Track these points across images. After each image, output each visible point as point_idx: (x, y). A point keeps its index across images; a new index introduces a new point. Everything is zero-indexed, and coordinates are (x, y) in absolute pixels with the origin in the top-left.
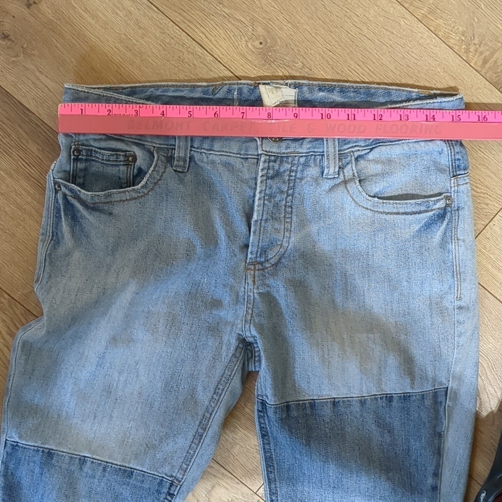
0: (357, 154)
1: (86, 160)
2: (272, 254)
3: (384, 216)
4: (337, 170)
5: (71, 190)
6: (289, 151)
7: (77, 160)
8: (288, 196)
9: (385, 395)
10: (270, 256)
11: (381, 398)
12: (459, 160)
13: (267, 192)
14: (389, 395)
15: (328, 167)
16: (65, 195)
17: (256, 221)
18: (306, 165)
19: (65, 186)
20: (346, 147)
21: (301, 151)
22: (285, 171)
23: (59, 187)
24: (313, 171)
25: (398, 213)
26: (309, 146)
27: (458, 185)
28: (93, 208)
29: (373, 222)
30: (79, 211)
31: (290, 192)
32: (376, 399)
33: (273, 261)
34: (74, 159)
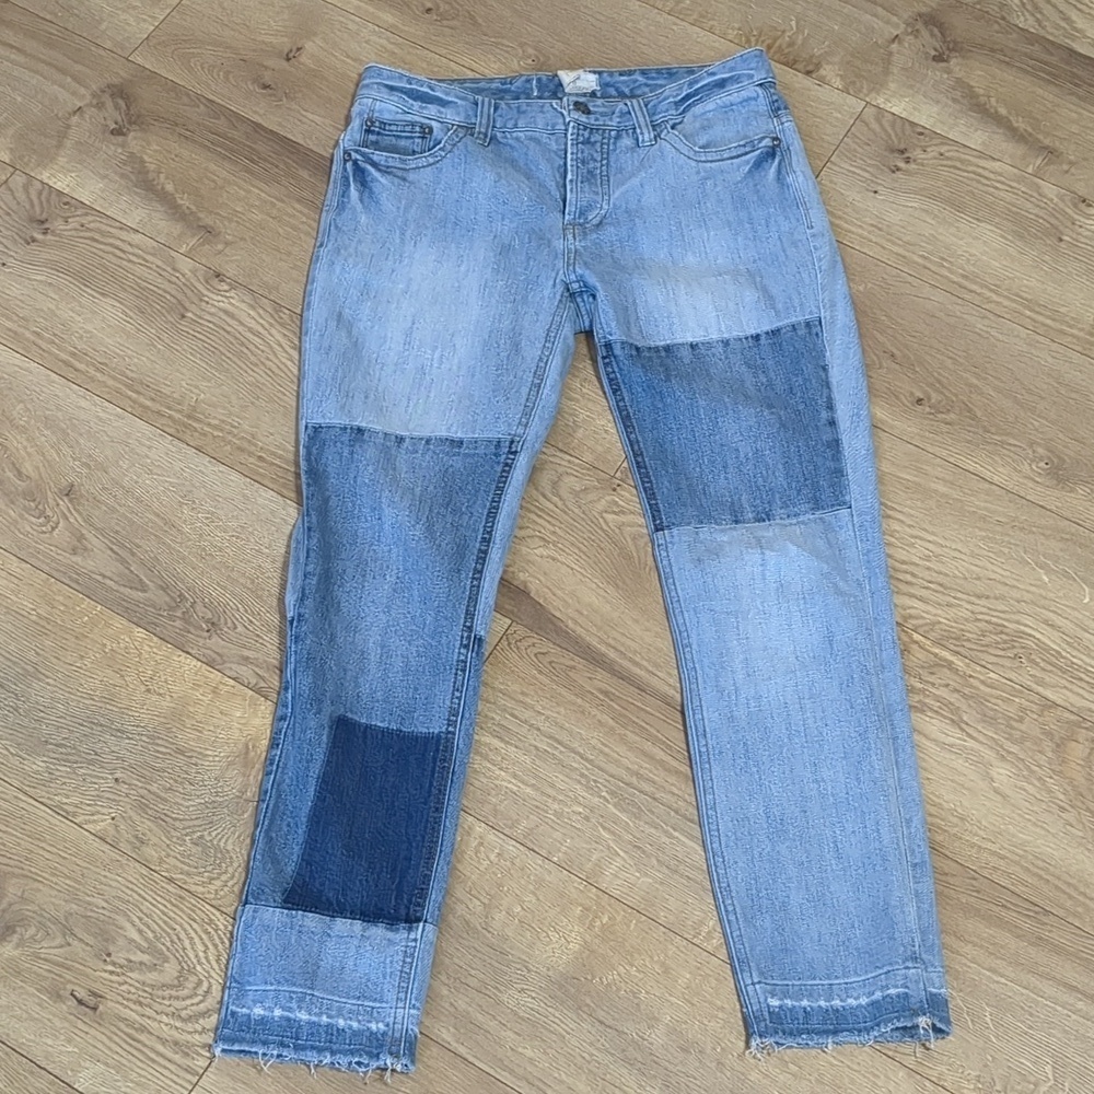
0: (671, 122)
1: (379, 133)
3: (709, 165)
4: (652, 136)
5: (363, 154)
6: (597, 123)
7: (368, 131)
8: (602, 165)
12: (777, 101)
13: (579, 155)
15: (642, 133)
16: (355, 162)
17: (571, 181)
18: (618, 137)
19: (356, 151)
20: (657, 117)
21: (610, 123)
22: (596, 142)
23: (350, 155)
24: (627, 141)
25: (722, 160)
26: (618, 120)
27: (782, 124)
28: (386, 171)
29: (698, 173)
30: (370, 174)
31: (604, 162)
34: (366, 130)
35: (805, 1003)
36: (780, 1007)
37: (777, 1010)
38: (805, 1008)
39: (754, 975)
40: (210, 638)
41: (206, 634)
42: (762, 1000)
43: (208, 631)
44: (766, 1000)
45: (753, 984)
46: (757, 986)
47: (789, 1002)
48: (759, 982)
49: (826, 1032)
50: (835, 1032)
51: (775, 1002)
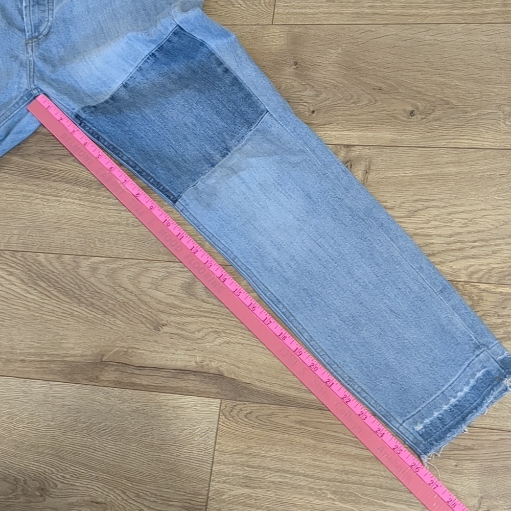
2: (43, 29)
9: (149, 55)
10: (41, 30)
11: (148, 58)
14: (151, 54)
32: (146, 61)
33: (45, 32)
35: (436, 414)
36: (425, 427)
37: (424, 430)
38: (438, 418)
39: (397, 419)
40: (45, 500)
41: (41, 499)
42: (412, 431)
43: (41, 496)
44: (414, 429)
45: (401, 425)
46: (404, 424)
47: (427, 421)
48: (404, 422)
49: (458, 423)
50: (464, 419)
51: (419, 427)
